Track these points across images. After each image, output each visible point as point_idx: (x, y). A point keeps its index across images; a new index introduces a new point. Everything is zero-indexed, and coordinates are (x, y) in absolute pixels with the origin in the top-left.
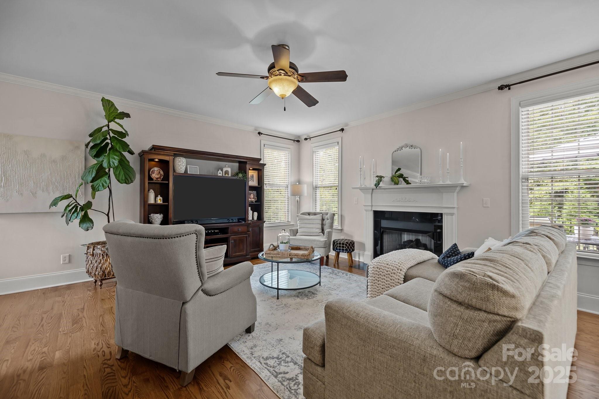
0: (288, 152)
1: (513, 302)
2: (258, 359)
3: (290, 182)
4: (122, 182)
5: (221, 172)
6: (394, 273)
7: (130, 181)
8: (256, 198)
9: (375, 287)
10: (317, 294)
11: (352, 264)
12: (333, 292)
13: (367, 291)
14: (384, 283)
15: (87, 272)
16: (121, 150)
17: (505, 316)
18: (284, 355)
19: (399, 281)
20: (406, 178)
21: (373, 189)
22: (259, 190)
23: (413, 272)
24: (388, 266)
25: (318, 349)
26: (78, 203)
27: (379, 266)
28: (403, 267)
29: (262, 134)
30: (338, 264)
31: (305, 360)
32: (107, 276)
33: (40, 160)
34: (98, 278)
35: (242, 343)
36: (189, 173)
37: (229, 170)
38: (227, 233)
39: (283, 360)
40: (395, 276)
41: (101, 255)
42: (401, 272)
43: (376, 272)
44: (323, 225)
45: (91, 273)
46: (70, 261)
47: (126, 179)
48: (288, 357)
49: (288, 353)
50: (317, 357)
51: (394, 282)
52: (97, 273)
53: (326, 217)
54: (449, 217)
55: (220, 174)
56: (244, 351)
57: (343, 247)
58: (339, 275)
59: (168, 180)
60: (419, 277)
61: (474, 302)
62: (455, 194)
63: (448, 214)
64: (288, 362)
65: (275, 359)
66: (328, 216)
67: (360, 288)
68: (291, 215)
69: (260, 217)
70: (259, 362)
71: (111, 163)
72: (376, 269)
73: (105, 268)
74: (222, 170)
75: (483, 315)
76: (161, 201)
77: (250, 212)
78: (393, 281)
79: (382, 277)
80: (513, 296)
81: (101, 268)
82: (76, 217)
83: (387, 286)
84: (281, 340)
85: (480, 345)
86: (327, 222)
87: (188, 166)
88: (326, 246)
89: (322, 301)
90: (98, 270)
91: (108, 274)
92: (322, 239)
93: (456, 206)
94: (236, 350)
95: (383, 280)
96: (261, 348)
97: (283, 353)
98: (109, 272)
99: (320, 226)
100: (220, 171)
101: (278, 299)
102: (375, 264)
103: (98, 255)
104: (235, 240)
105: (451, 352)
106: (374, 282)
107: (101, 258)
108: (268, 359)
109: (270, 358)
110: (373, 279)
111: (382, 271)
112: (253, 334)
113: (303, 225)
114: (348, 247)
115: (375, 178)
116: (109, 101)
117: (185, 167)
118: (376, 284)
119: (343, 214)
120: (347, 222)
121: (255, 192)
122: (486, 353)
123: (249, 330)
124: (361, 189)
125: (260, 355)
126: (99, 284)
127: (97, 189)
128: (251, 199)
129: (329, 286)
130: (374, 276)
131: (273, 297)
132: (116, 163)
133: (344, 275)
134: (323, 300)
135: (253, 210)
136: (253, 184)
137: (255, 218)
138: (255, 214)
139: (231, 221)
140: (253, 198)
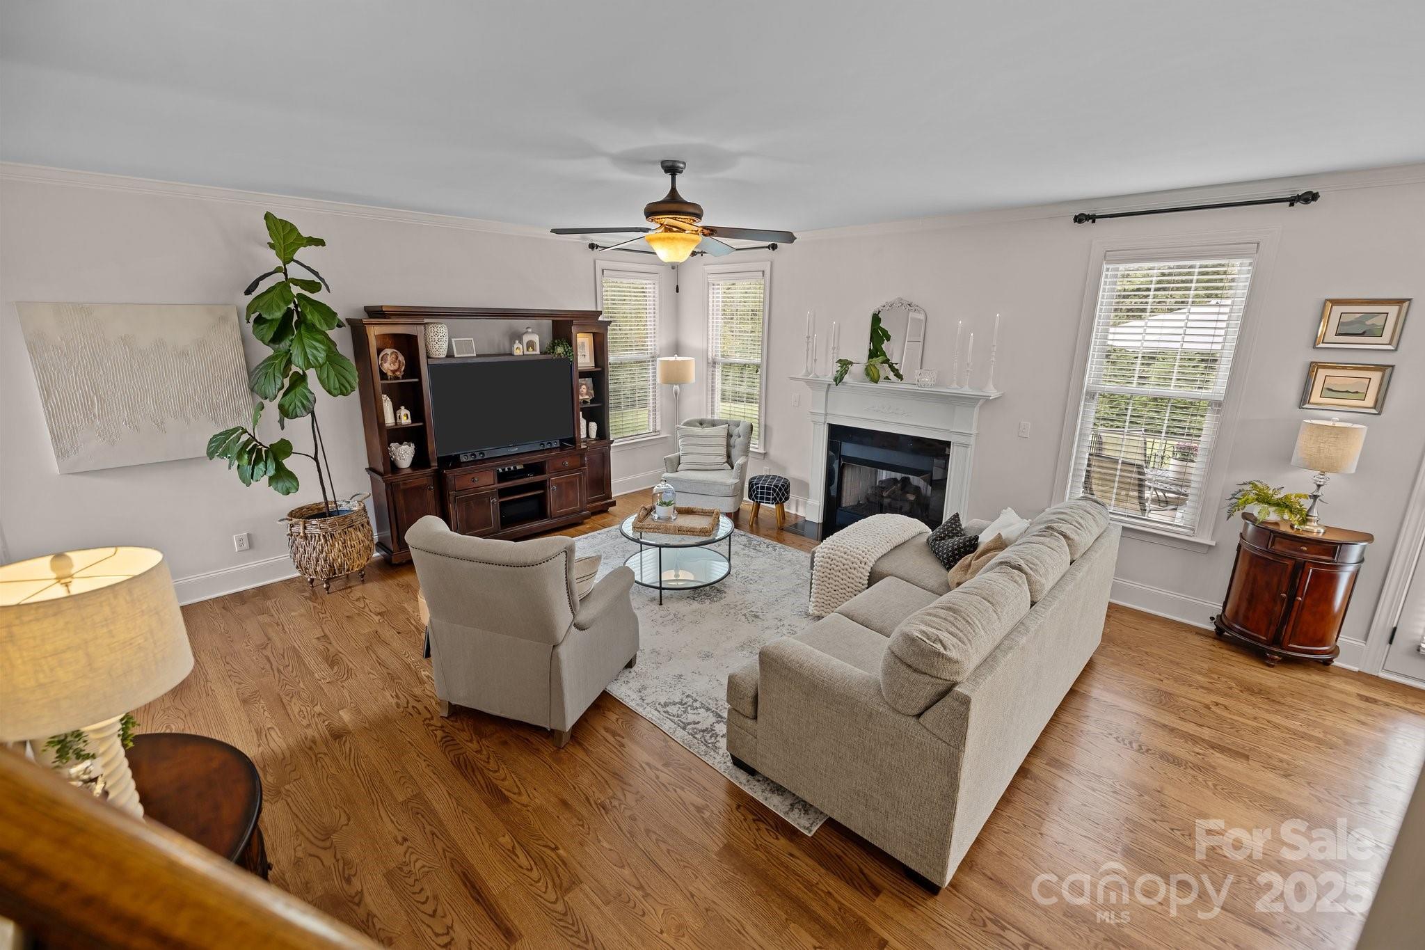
0: (654, 282)
1: (956, 667)
2: (653, 705)
3: (658, 348)
4: (335, 392)
5: (521, 346)
6: (855, 569)
7: (349, 388)
8: (592, 392)
9: (824, 587)
10: (725, 593)
11: (784, 523)
12: (752, 587)
13: (811, 593)
14: (837, 583)
15: (297, 567)
16: (324, 328)
17: (946, 680)
18: (690, 699)
19: (861, 580)
20: (894, 365)
21: (829, 385)
22: (598, 376)
23: (885, 566)
24: (845, 556)
25: (750, 700)
26: (259, 443)
27: (832, 556)
28: (870, 558)
29: (597, 247)
30: (757, 523)
31: (730, 712)
32: (337, 572)
33: (155, 355)
34: (322, 577)
35: (624, 685)
36: (456, 355)
37: (536, 339)
38: (542, 472)
39: (689, 706)
40: (855, 572)
41: (321, 537)
42: (866, 567)
43: (826, 565)
44: (729, 446)
45: (306, 569)
46: (251, 546)
47: (342, 387)
48: (696, 701)
49: (694, 695)
50: (749, 710)
51: (853, 581)
52: (318, 569)
53: (736, 431)
54: (961, 449)
55: (519, 350)
56: (629, 696)
57: (768, 494)
58: (760, 549)
59: (419, 375)
60: (892, 575)
61: (920, 667)
62: (976, 410)
63: (960, 445)
64: (697, 708)
65: (678, 706)
66: (740, 429)
67: (798, 576)
68: (662, 417)
69: (603, 434)
70: (656, 709)
71: (310, 357)
72: (827, 560)
73: (333, 559)
74: (521, 342)
75: (927, 678)
76: (407, 418)
77: (583, 422)
78: (851, 580)
79: (835, 573)
80: (957, 662)
81: (325, 560)
82: (265, 472)
83: (842, 587)
84: (681, 676)
85: (922, 703)
86: (738, 442)
87: (453, 340)
88: (737, 493)
89: (736, 606)
90: (320, 563)
91: (339, 569)
92: (728, 478)
93: (974, 431)
94: (617, 695)
95: (837, 578)
96: (654, 690)
97: (688, 696)
98: (340, 566)
99: (724, 451)
100: (517, 345)
101: (661, 604)
102: (826, 550)
103: (315, 536)
104: (559, 485)
105: (895, 710)
106: (822, 580)
107: (323, 541)
108: (668, 706)
109: (670, 703)
110: (822, 575)
111: (837, 563)
112: (635, 668)
113: (690, 449)
114: (778, 494)
115: (835, 364)
116: (285, 223)
117: (447, 343)
118: (825, 583)
119: (769, 423)
120: (776, 439)
121: (589, 381)
122: (927, 711)
123: (630, 665)
124: (808, 382)
125: (654, 699)
126: (325, 586)
127: (294, 414)
128: (582, 395)
129: (745, 574)
130: (824, 570)
131: (653, 600)
132: (322, 356)
133: (770, 549)
134: (738, 604)
135: (589, 420)
136: (586, 362)
137: (593, 435)
138: (592, 425)
139: (548, 446)
140: (587, 394)
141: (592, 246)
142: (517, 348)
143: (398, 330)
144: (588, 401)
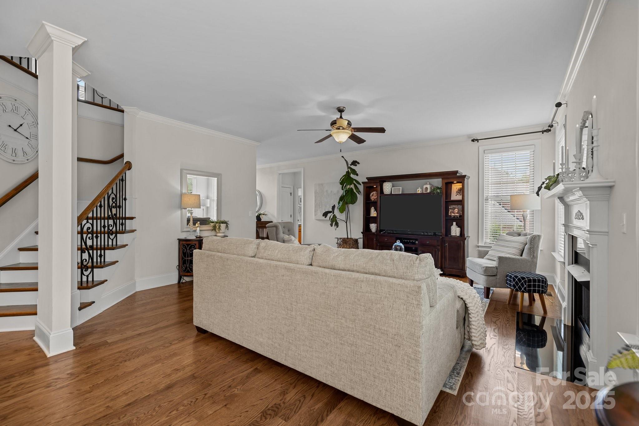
8: (461, 213)
29: (477, 140)
36: (393, 193)
37: (429, 186)
69: (463, 234)
117: (391, 189)
128: (454, 213)
136: (459, 198)
137: (458, 234)
138: (458, 230)
139: (426, 234)
140: (457, 213)
141: (473, 141)
142: (418, 191)
143: (371, 185)
144: (457, 217)
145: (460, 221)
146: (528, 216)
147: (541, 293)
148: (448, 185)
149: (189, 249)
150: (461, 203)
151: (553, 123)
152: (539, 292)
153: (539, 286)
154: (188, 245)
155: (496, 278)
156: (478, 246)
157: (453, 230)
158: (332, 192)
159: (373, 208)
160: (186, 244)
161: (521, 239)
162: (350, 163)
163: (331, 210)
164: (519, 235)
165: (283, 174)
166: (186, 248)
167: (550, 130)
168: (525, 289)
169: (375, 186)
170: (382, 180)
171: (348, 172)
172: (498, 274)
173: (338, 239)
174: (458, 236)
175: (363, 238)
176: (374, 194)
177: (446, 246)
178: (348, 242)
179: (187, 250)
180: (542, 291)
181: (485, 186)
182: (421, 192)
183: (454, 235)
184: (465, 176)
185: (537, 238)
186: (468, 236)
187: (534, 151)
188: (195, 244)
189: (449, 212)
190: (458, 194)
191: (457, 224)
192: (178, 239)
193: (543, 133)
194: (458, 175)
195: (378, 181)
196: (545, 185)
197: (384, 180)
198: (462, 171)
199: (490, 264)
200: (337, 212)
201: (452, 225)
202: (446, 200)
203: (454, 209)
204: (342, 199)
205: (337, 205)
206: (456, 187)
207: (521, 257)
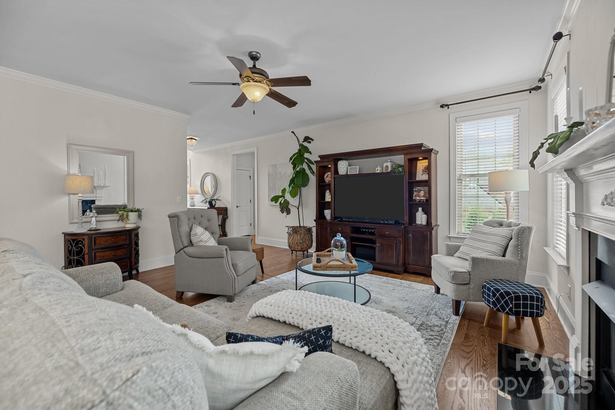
5: (380, 169)
8: (427, 195)
29: (448, 105)
36: (348, 174)
37: (389, 164)
104: (382, 244)
117: (347, 168)
128: (420, 197)
136: (425, 177)
137: (424, 223)
138: (424, 217)
139: (386, 222)
140: (424, 196)
141: (442, 106)
142: (378, 170)
143: (325, 164)
144: (423, 201)
145: (427, 206)
146: (512, 199)
147: (535, 317)
148: (412, 162)
149: (75, 246)
150: (427, 183)
151: (545, 75)
152: (532, 315)
153: (532, 306)
154: (74, 240)
155: (469, 288)
156: (449, 237)
157: (418, 217)
158: (285, 173)
159: (328, 191)
160: (72, 240)
161: (504, 231)
162: (301, 140)
163: (281, 194)
164: (501, 225)
165: (237, 155)
166: (71, 244)
167: (540, 88)
168: (511, 309)
169: (330, 166)
170: (337, 158)
171: (300, 150)
172: (471, 282)
173: (288, 228)
174: (424, 225)
175: (316, 227)
176: (328, 174)
177: (410, 237)
178: (298, 231)
179: (72, 246)
180: (537, 313)
181: (458, 163)
182: (381, 172)
183: (419, 223)
184: (431, 150)
185: (527, 231)
186: (437, 225)
187: (519, 117)
188: (84, 240)
189: (414, 195)
190: (424, 173)
191: (423, 210)
192: (63, 233)
193: (530, 92)
194: (423, 148)
195: (332, 160)
196: (546, 146)
197: (339, 157)
198: (429, 144)
199: (461, 267)
200: (288, 196)
201: (418, 211)
202: (409, 181)
203: (419, 191)
204: (292, 181)
205: (288, 189)
206: (422, 165)
207: (503, 258)
